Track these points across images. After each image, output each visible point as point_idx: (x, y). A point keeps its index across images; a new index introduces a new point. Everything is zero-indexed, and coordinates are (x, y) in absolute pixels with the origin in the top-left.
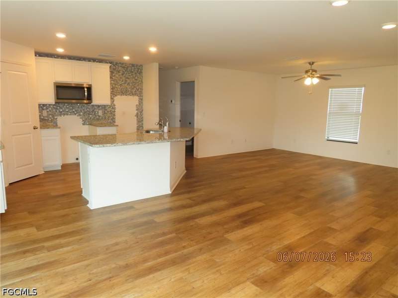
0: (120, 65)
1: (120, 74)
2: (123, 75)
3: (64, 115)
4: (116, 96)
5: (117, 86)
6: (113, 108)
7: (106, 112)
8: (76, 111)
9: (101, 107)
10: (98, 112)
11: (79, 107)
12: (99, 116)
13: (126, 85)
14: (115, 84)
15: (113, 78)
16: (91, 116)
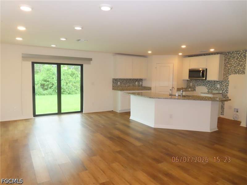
0: (235, 53)
1: (235, 59)
2: (237, 59)
3: (199, 86)
4: (230, 74)
5: (232, 68)
6: (227, 83)
7: (222, 85)
8: (205, 84)
9: (219, 82)
10: (217, 85)
11: (206, 82)
12: (217, 88)
13: (239, 66)
14: (230, 67)
15: (230, 62)
16: (212, 87)
